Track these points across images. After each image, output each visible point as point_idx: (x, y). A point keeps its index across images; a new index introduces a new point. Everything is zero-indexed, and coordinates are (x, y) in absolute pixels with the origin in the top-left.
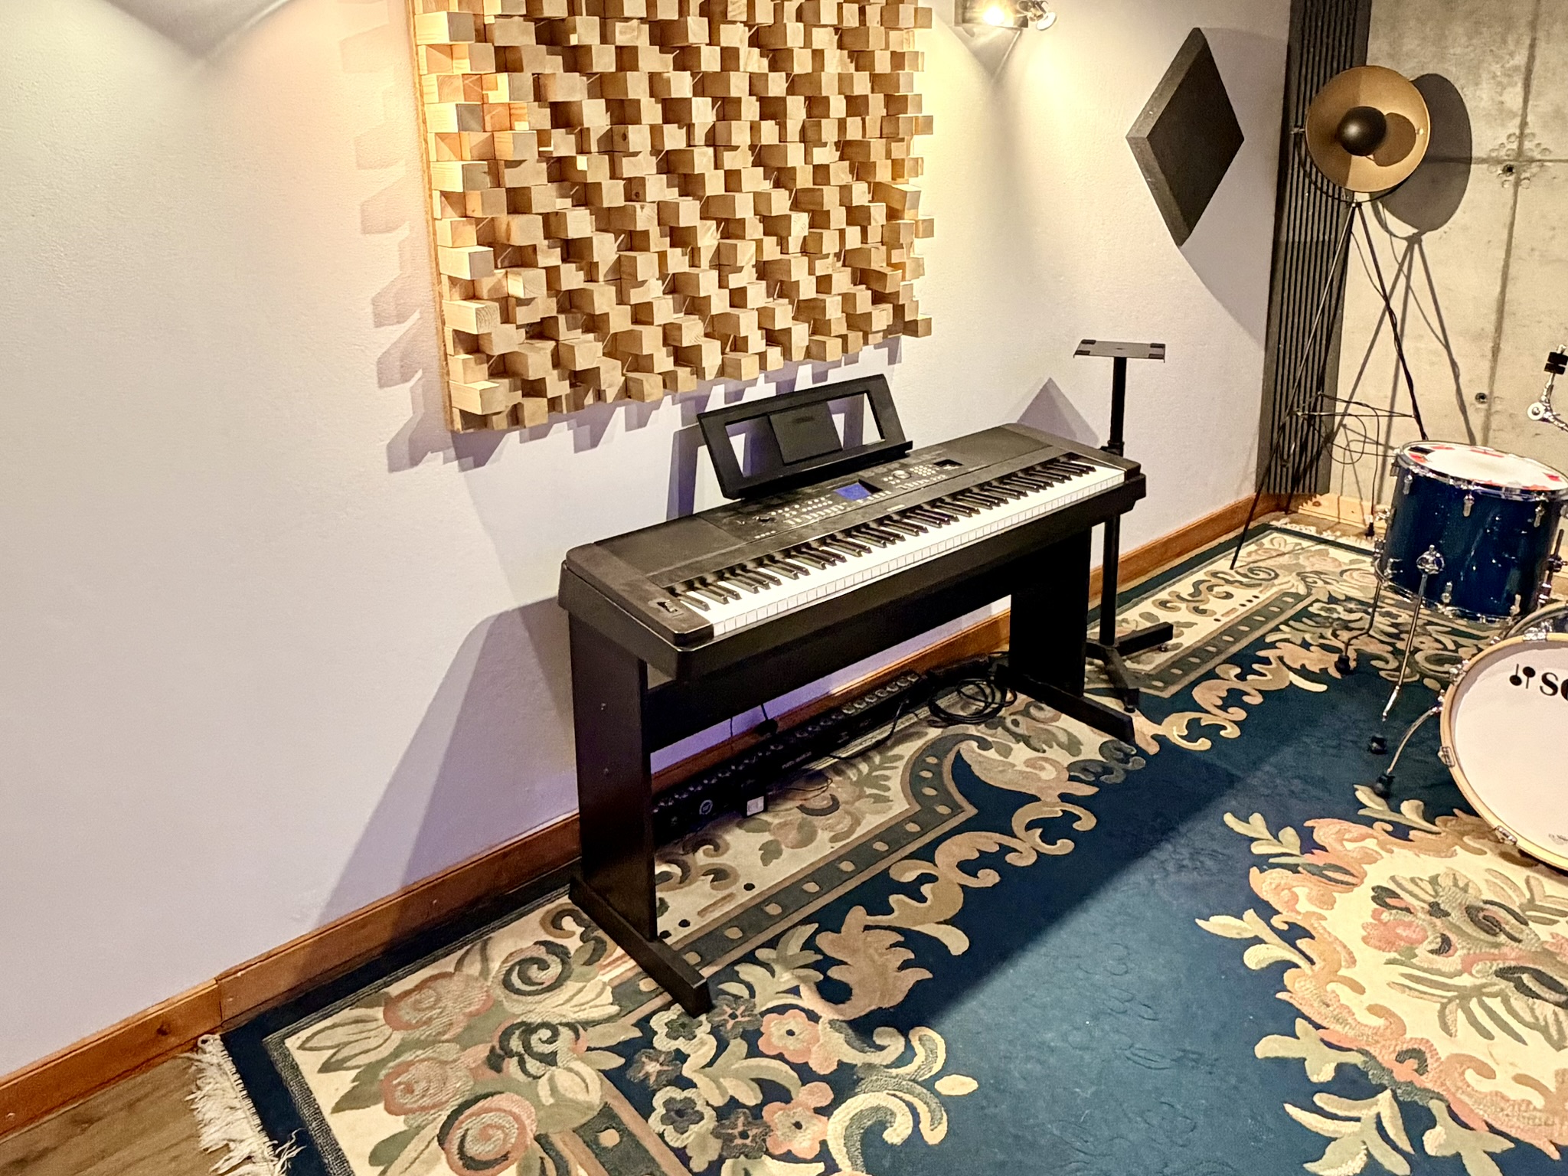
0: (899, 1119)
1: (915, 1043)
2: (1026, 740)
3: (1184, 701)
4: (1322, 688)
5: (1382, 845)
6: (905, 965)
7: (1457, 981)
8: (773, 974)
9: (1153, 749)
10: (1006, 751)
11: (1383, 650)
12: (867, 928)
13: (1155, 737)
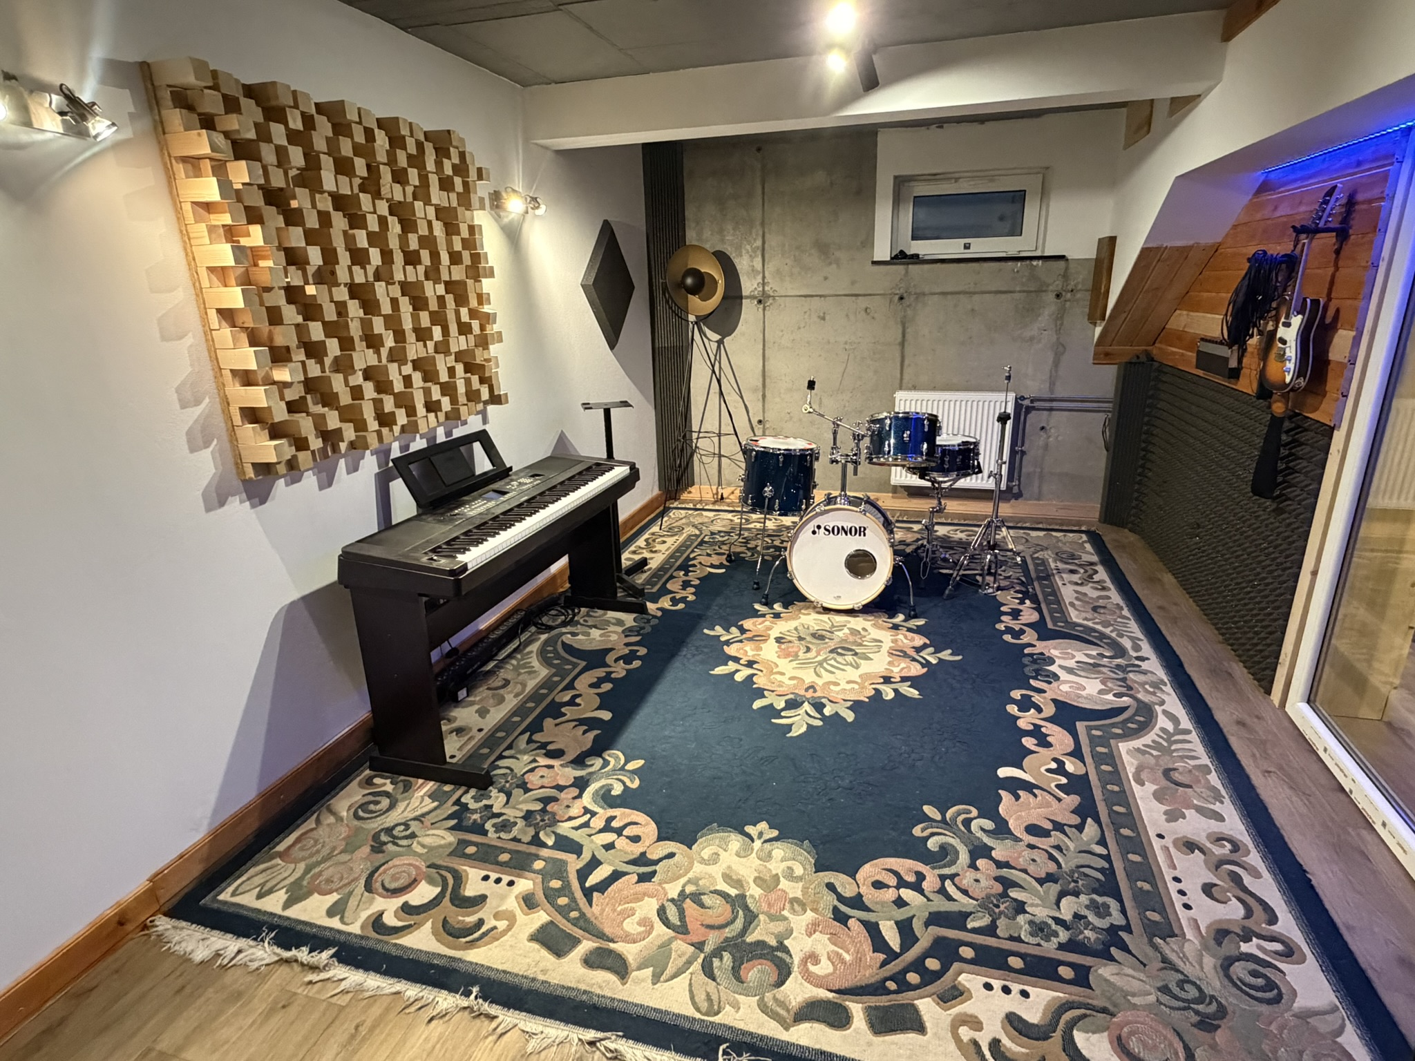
0: (615, 786)
1: (607, 758)
2: (595, 627)
3: (664, 591)
4: (723, 570)
5: (772, 622)
6: (585, 732)
7: (816, 659)
8: (518, 759)
9: (659, 614)
10: (588, 634)
11: (743, 549)
12: (556, 725)
13: (658, 609)
